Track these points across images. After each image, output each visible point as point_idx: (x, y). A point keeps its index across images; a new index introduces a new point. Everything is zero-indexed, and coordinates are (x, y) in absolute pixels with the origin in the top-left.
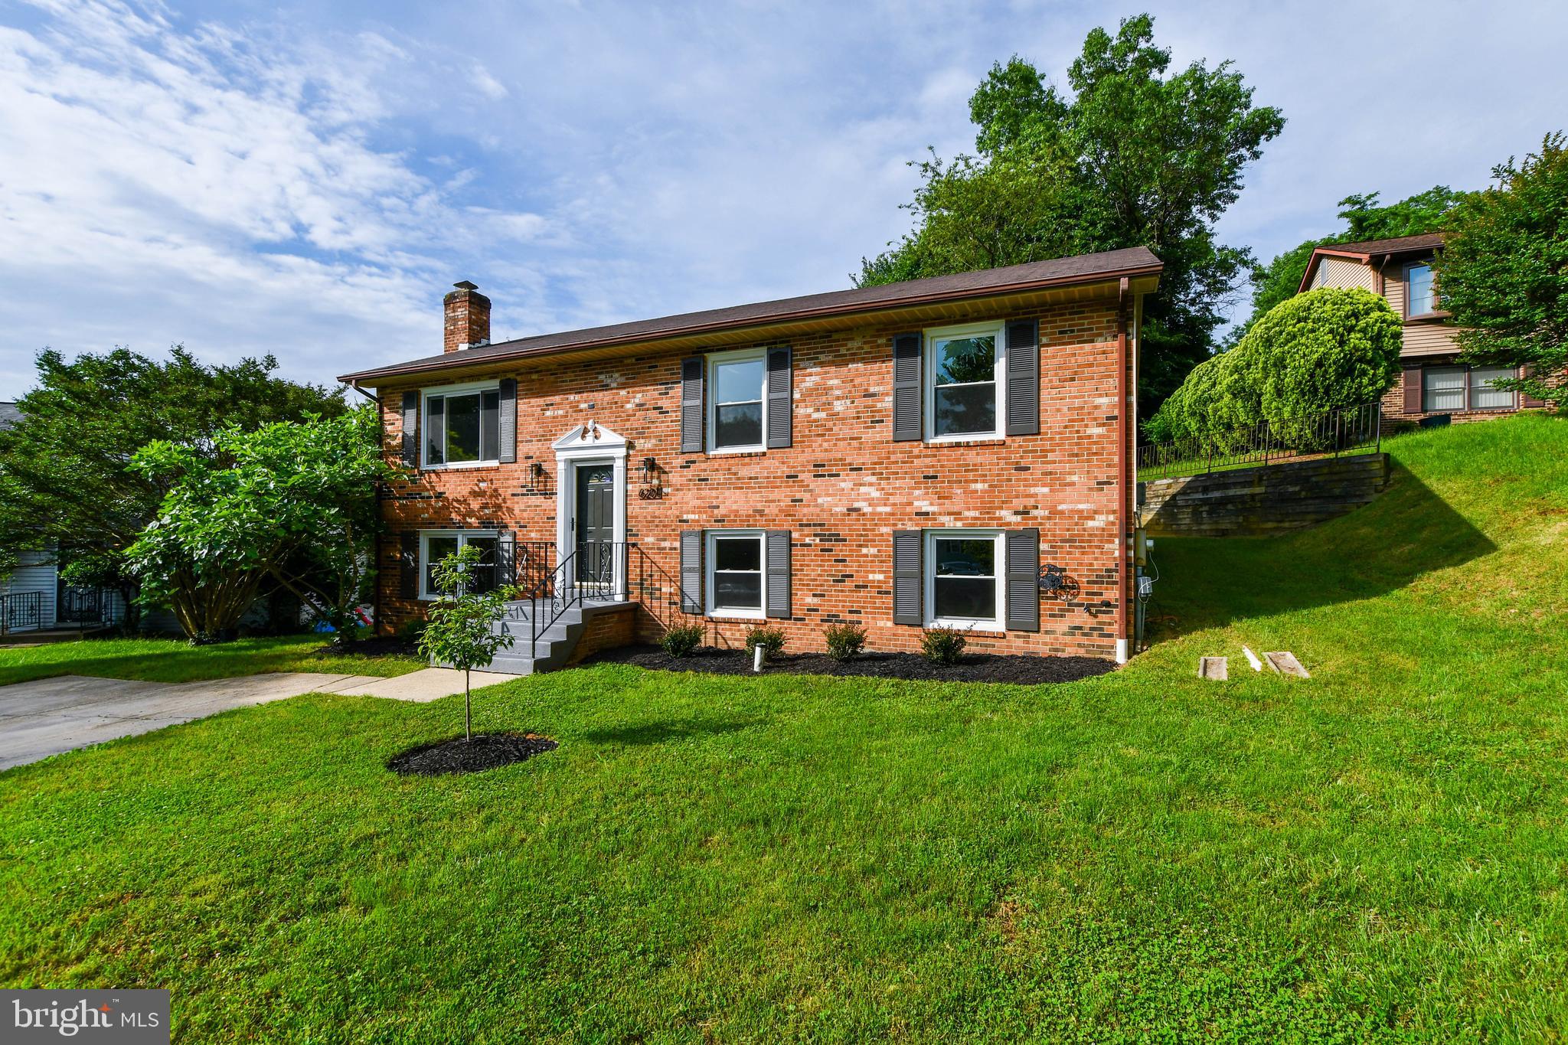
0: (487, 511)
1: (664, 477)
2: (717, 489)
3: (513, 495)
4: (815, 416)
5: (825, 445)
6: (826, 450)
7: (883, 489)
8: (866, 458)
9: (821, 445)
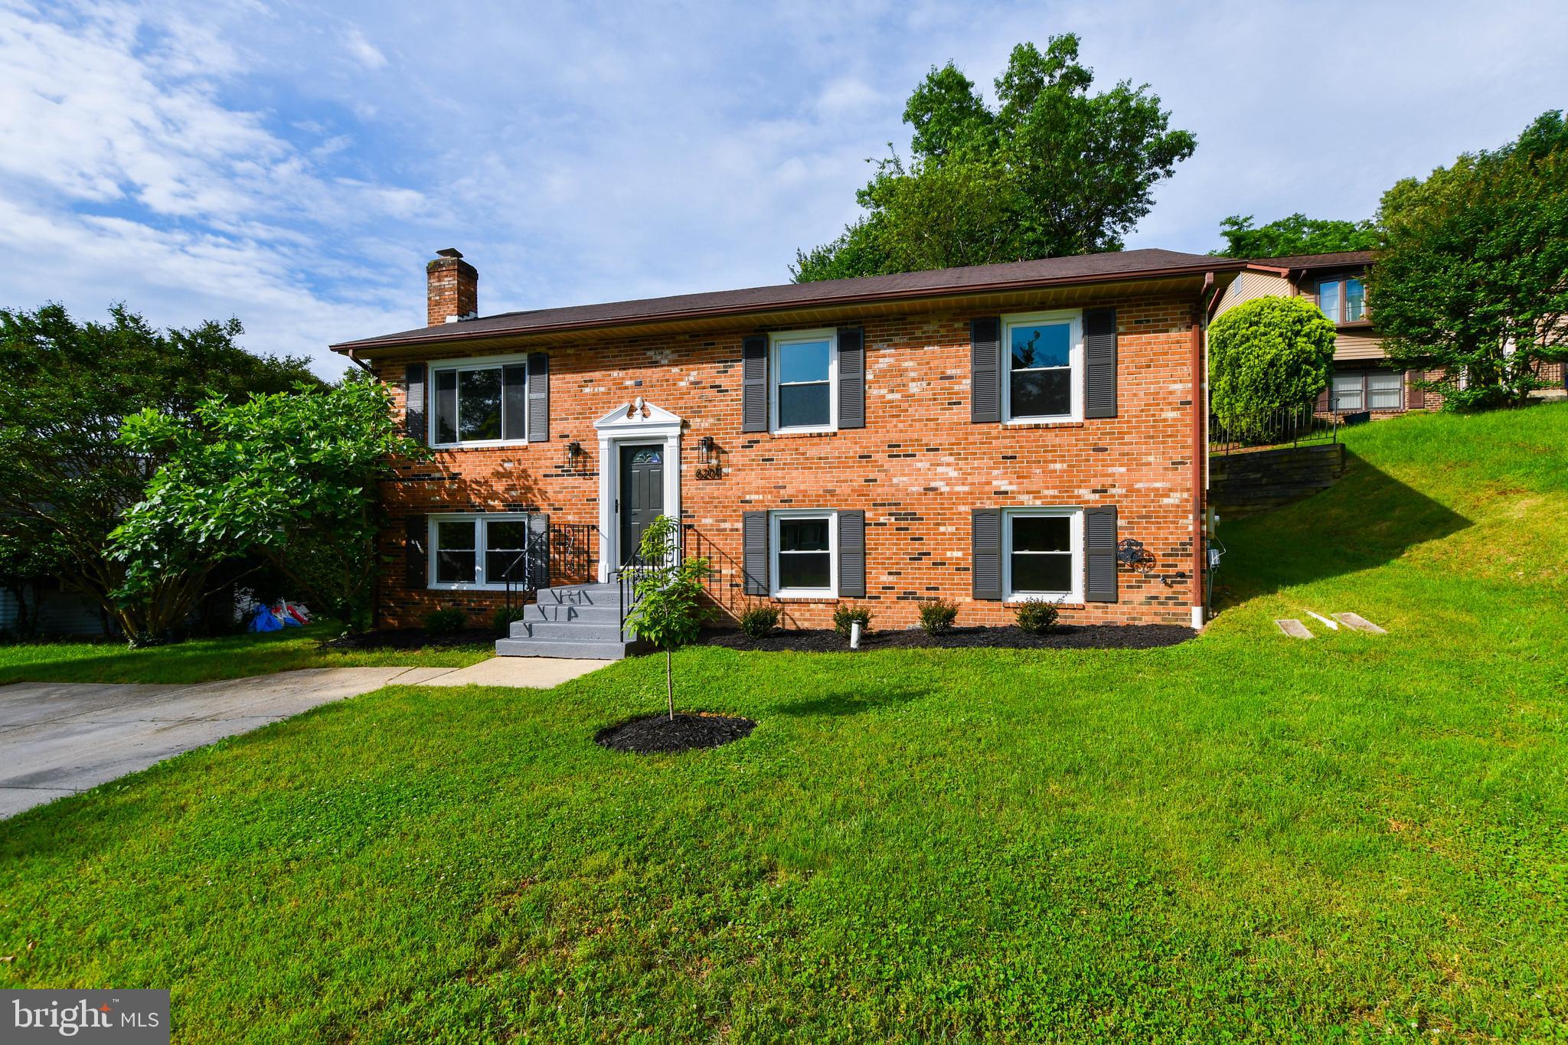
0: (514, 493)
1: (723, 457)
2: (783, 469)
3: (545, 476)
4: (890, 397)
5: (901, 425)
6: (901, 431)
7: (961, 469)
8: (943, 439)
9: (896, 426)
